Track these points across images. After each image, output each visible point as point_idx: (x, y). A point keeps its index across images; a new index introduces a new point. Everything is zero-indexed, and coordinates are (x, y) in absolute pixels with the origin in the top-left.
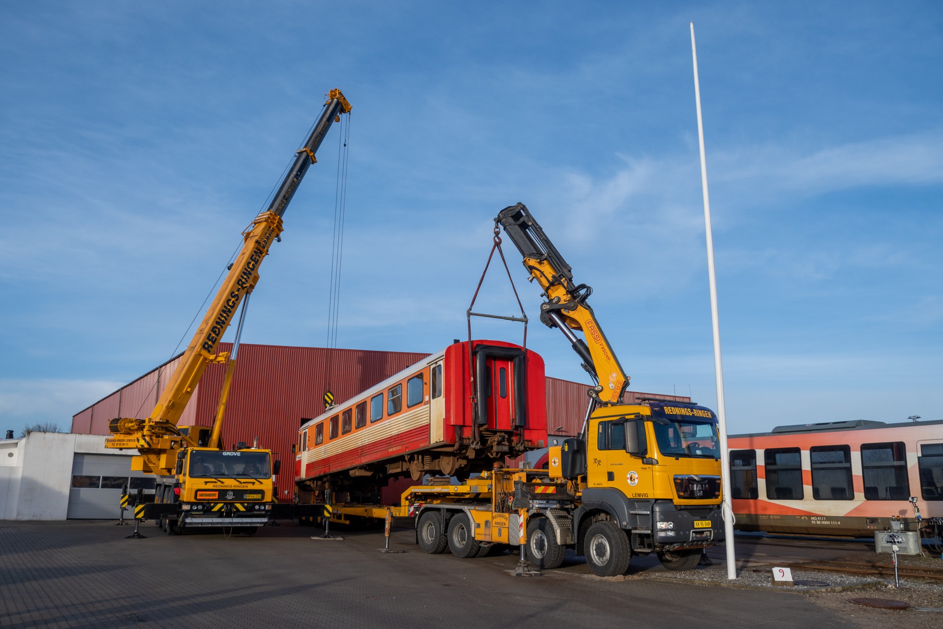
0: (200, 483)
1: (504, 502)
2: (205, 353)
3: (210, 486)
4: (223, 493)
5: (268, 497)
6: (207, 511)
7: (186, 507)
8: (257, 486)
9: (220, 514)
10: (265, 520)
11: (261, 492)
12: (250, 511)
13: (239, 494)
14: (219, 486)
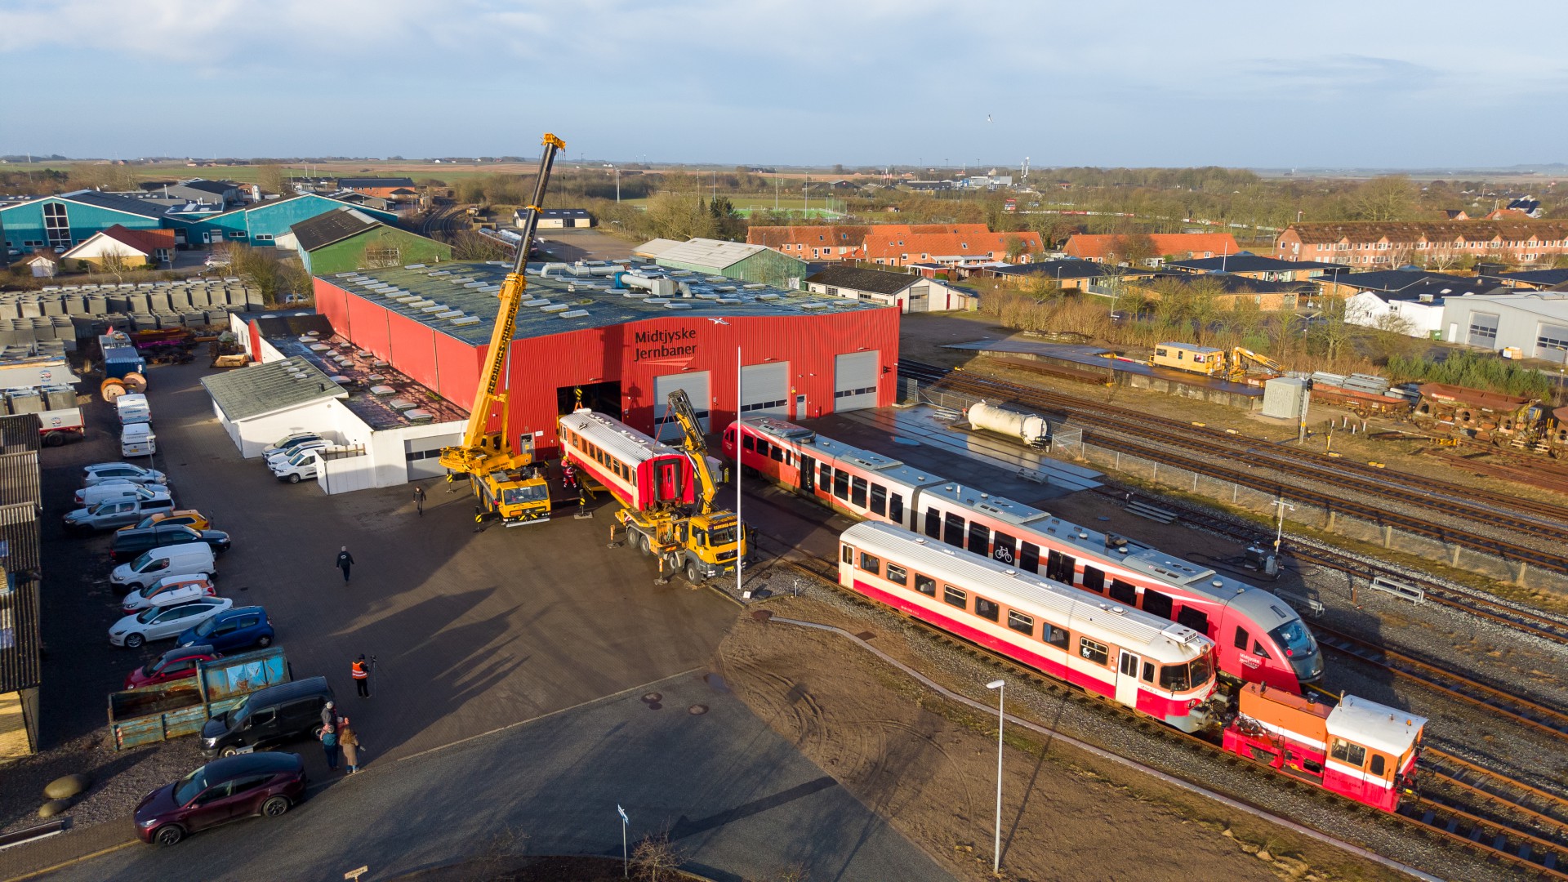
0: (511, 508)
1: (662, 537)
2: (490, 396)
3: (517, 509)
4: (524, 511)
5: (549, 509)
6: (517, 519)
7: (506, 520)
8: (542, 505)
9: (523, 520)
10: (548, 520)
11: (545, 507)
12: (540, 516)
13: (533, 510)
14: (522, 508)
